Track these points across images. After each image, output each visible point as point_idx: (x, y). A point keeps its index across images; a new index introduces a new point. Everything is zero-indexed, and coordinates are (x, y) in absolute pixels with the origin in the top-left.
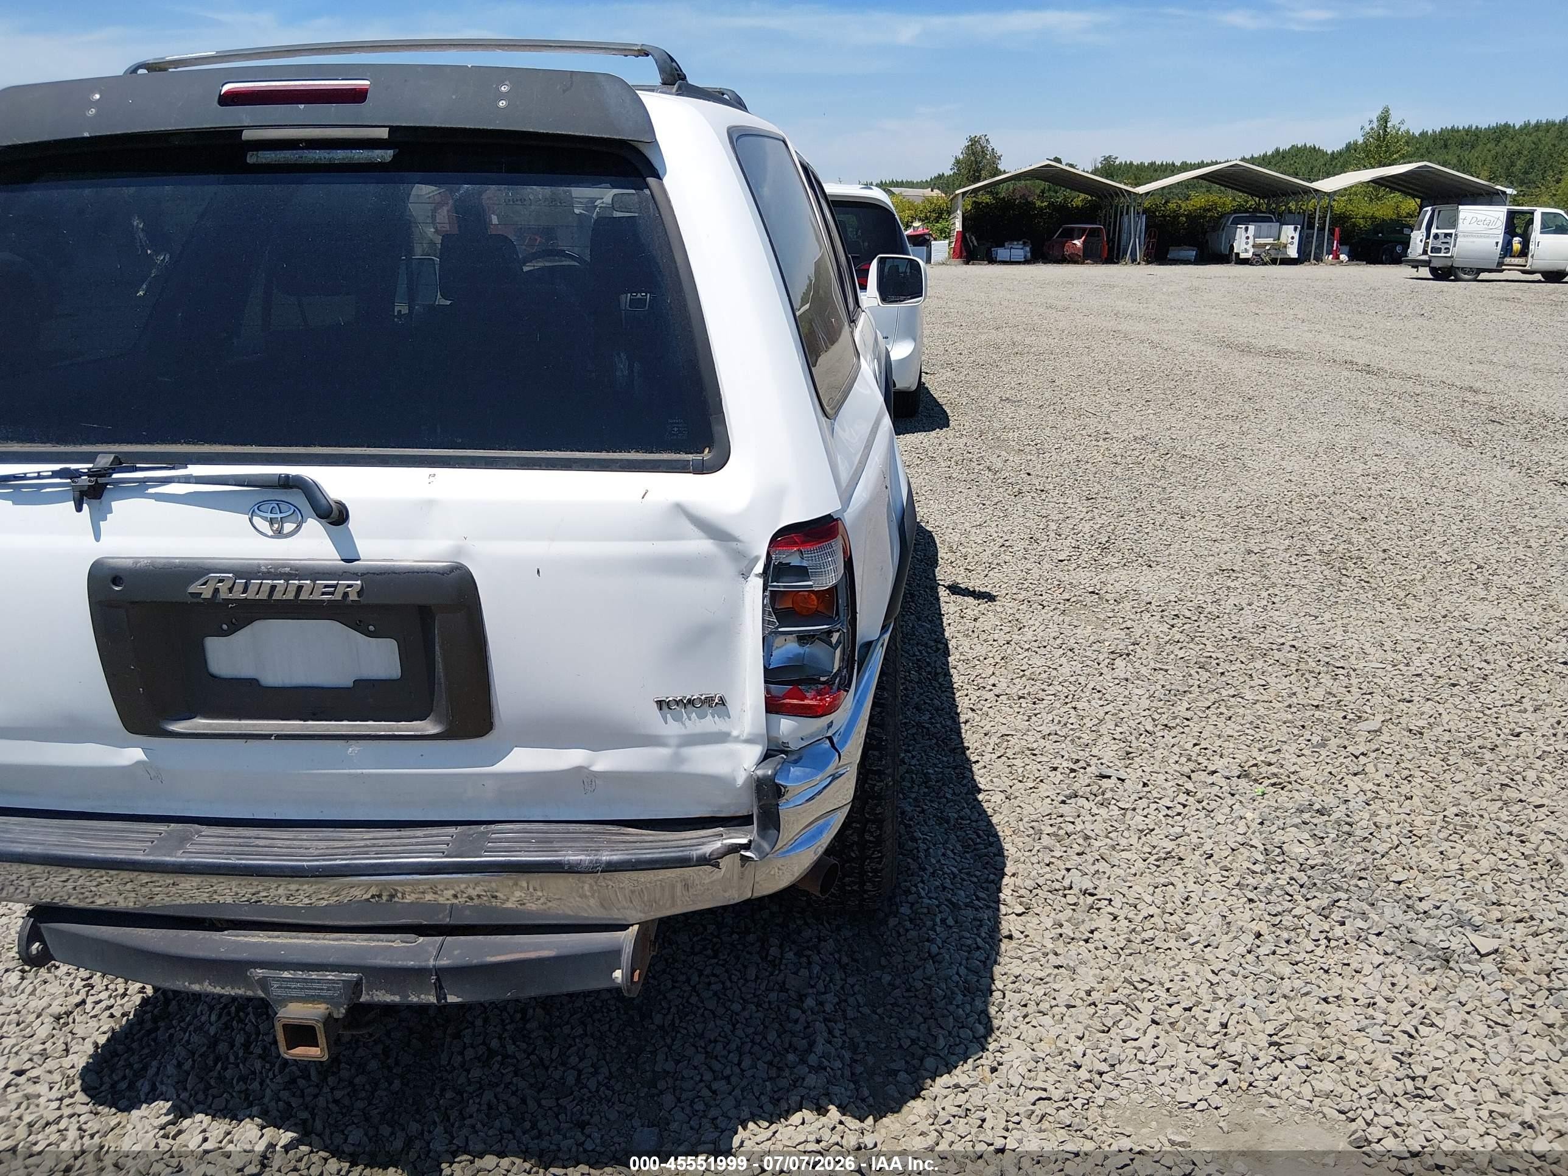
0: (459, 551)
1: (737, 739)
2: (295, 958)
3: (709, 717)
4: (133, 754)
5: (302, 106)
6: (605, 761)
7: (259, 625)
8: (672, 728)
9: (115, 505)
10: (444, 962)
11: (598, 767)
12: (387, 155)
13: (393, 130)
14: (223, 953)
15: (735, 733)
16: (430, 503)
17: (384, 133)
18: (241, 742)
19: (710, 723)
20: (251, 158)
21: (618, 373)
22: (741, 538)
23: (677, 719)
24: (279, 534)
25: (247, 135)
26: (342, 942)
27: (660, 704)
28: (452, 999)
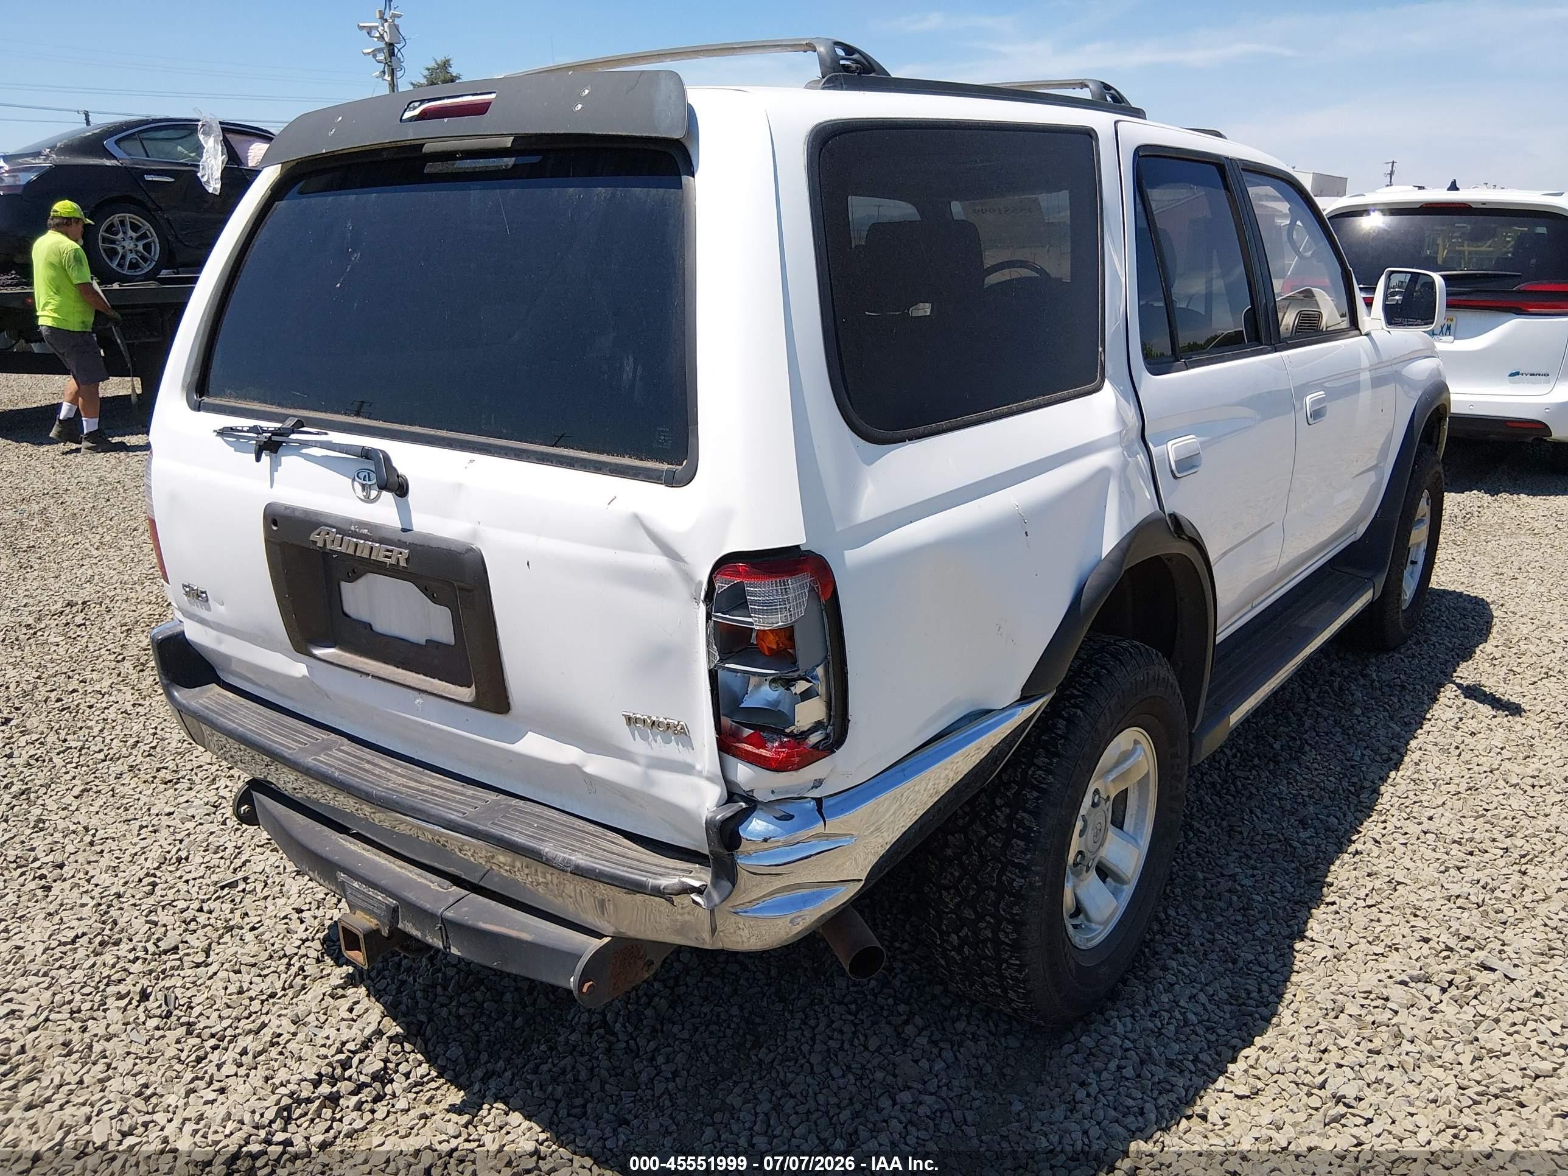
0: (475, 534)
1: (700, 774)
2: (364, 872)
3: (673, 743)
4: (299, 669)
5: (446, 120)
6: (596, 765)
7: (371, 576)
8: (638, 746)
9: (283, 459)
10: (449, 914)
11: (589, 769)
12: (510, 161)
13: (518, 138)
14: (326, 851)
15: (698, 767)
16: (459, 486)
17: (508, 142)
18: (358, 675)
19: (673, 750)
20: (430, 168)
21: (625, 376)
22: (686, 559)
23: (644, 738)
24: (367, 500)
25: (428, 148)
26: (403, 871)
27: (630, 720)
28: (454, 951)
